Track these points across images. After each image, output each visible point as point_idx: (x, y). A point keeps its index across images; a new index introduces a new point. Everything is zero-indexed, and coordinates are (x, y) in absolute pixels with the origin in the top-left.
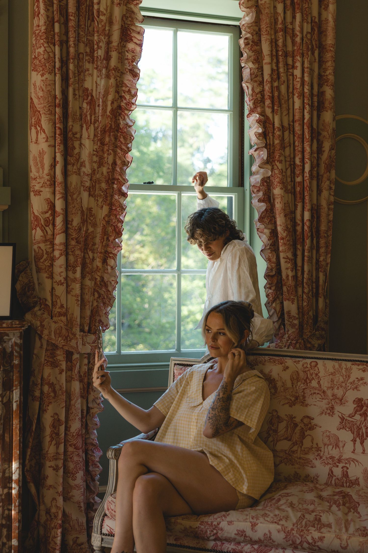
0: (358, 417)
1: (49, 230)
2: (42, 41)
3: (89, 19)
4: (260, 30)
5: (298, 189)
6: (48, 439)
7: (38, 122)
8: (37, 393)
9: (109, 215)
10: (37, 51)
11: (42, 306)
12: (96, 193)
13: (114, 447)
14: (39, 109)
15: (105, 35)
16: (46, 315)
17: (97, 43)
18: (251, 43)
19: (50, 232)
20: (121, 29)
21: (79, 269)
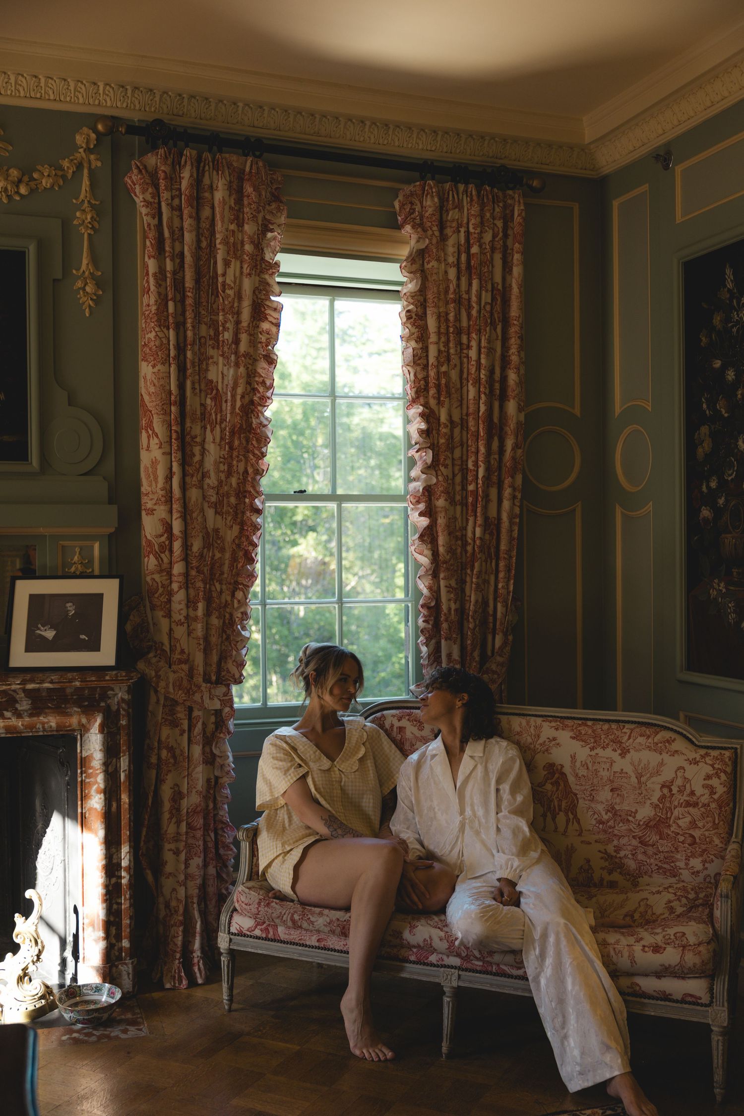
0: (548, 787)
1: (165, 557)
2: (153, 325)
3: (212, 294)
4: (425, 300)
5: (470, 500)
6: (166, 816)
7: (150, 425)
8: (154, 760)
9: (239, 537)
10: (147, 336)
11: (159, 652)
12: (224, 511)
13: (246, 826)
14: (151, 409)
15: (233, 313)
16: (162, 664)
17: (223, 324)
18: (414, 316)
19: (166, 560)
20: (253, 305)
21: (201, 606)
